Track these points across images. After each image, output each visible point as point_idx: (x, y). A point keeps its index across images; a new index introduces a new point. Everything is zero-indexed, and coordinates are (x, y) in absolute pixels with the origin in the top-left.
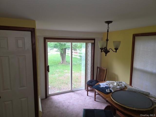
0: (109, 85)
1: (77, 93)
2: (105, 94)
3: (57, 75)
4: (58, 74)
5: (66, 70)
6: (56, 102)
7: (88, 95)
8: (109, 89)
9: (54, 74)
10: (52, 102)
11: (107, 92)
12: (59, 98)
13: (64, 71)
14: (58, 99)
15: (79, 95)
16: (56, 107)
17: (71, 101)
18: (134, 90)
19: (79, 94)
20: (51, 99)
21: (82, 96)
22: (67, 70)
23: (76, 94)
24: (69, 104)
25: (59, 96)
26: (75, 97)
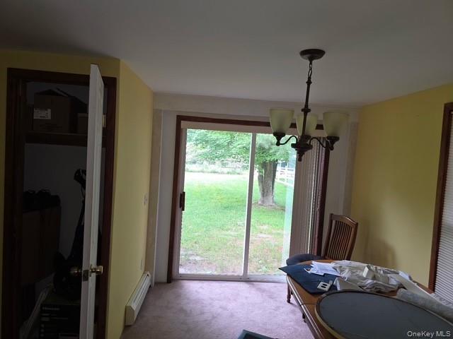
0: (342, 271)
1: (259, 289)
2: (308, 292)
3: (232, 233)
4: (237, 232)
5: (264, 224)
6: (188, 299)
7: (289, 301)
8: (331, 282)
9: (227, 230)
10: (178, 296)
11: (320, 289)
12: (200, 290)
13: (257, 227)
14: (196, 291)
15: (264, 294)
16: (182, 310)
17: (231, 306)
18: (421, 302)
19: (263, 291)
20: (181, 287)
21: (272, 300)
22: (268, 224)
23: (253, 291)
24: (220, 310)
25: (205, 284)
26: (246, 298)
